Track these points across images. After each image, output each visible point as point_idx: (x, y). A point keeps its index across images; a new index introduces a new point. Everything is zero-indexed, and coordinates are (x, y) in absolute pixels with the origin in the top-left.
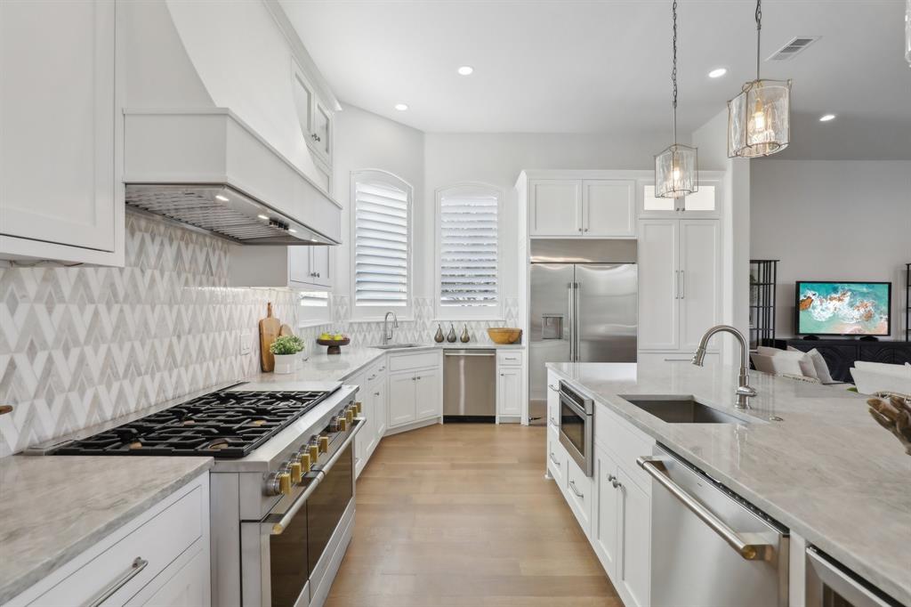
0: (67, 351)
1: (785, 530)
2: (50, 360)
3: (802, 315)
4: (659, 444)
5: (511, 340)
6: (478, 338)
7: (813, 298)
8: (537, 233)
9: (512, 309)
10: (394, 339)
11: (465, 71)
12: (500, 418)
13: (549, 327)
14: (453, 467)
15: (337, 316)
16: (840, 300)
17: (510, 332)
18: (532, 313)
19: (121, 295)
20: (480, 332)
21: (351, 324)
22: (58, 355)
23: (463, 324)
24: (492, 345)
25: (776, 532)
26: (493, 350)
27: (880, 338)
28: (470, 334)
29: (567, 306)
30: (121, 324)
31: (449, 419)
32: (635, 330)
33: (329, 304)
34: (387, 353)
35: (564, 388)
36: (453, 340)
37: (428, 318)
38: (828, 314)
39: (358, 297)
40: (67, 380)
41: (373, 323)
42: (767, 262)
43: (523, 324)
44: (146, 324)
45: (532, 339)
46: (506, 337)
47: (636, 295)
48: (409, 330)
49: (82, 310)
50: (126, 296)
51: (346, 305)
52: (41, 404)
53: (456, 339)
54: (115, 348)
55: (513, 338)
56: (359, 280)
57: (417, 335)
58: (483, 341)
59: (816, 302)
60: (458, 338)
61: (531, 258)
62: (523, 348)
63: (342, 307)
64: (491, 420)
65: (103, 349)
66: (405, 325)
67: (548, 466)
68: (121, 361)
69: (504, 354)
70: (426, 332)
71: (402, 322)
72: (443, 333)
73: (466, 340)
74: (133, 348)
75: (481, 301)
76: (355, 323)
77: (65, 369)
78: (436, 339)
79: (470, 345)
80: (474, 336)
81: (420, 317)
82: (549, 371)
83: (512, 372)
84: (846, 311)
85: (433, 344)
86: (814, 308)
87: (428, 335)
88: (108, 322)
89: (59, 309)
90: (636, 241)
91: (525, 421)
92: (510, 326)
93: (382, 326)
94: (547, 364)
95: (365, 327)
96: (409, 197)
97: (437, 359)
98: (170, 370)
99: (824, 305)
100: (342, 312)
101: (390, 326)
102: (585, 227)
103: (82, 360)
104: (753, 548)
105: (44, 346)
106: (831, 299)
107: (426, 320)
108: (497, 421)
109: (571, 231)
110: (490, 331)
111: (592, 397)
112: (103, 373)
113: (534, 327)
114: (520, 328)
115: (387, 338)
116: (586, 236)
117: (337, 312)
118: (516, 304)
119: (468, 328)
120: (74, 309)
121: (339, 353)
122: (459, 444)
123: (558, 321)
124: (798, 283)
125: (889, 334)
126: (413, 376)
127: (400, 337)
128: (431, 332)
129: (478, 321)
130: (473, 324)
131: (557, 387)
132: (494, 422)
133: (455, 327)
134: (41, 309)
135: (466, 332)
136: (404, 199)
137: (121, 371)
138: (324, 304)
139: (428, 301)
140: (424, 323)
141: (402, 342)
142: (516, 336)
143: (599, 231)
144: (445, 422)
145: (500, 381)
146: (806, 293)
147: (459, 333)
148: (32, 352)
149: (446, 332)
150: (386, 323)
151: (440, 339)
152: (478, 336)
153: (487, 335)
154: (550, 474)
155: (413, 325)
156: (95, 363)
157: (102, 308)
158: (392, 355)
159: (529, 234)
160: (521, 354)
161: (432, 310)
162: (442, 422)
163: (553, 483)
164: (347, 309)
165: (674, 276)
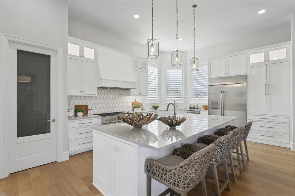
0: (98, 104)
2: (96, 105)
19: (105, 98)
22: (97, 105)
30: (105, 102)
40: (98, 108)
44: (108, 102)
48: (182, 105)
49: (100, 100)
50: (105, 99)
52: (95, 110)
54: (104, 105)
57: (185, 107)
65: (102, 105)
68: (105, 106)
74: (106, 105)
77: (98, 107)
81: (186, 102)
88: (103, 102)
89: (97, 100)
98: (112, 108)
103: (100, 106)
105: (95, 104)
112: (102, 108)
120: (99, 100)
134: (95, 100)
137: (105, 107)
139: (188, 98)
148: (94, 105)
151: (191, 108)
156: (101, 106)
157: (102, 100)
161: (189, 100)
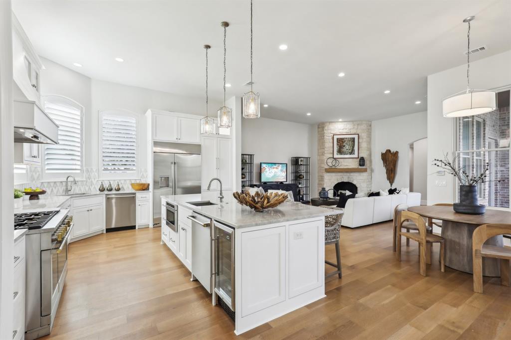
1: (211, 219)
3: (262, 174)
4: (194, 211)
5: (144, 188)
6: (125, 189)
7: (266, 167)
8: (157, 138)
9: (144, 174)
10: (72, 191)
11: (120, 60)
12: (138, 226)
13: (163, 182)
14: (115, 247)
15: (33, 179)
16: (277, 168)
17: (144, 185)
18: (154, 176)
20: (127, 185)
21: (42, 183)
23: (116, 181)
24: (133, 191)
25: (210, 220)
26: (134, 194)
27: (285, 183)
28: (120, 187)
29: (171, 172)
31: (109, 230)
32: (200, 183)
33: (27, 171)
34: (71, 197)
35: (168, 204)
36: (111, 190)
37: (95, 179)
38: (272, 175)
39: (47, 167)
41: (58, 182)
42: (251, 155)
43: (150, 181)
45: (155, 188)
46: (141, 187)
47: (200, 166)
51: (38, 172)
53: (112, 189)
55: (145, 188)
56: (48, 157)
58: (128, 189)
59: (267, 169)
60: (114, 189)
61: (154, 148)
62: (150, 192)
63: (36, 174)
64: (133, 227)
66: (80, 183)
67: (162, 238)
69: (139, 195)
70: (93, 186)
71: (77, 181)
72: (104, 186)
73: (118, 190)
75: (122, 170)
76: (45, 182)
78: (100, 190)
79: (120, 192)
80: (123, 187)
82: (162, 199)
83: (145, 203)
84: (279, 173)
85: (98, 192)
86: (266, 172)
87: (95, 188)
90: (200, 145)
91: (151, 226)
92: (143, 182)
93: (64, 184)
94: (161, 197)
95: (52, 184)
96: (82, 112)
97: (102, 199)
99: (270, 171)
100: (36, 176)
101: (69, 184)
102: (179, 137)
104: (205, 224)
106: (273, 168)
107: (93, 180)
108: (137, 228)
109: (173, 139)
110: (132, 185)
111: (177, 204)
113: (155, 182)
114: (148, 182)
115: (67, 191)
116: (179, 142)
117: (32, 176)
118: (146, 171)
119: (119, 183)
121: (38, 199)
122: (117, 239)
123: (167, 179)
124: (261, 163)
125: (287, 181)
126: (88, 209)
127: (76, 189)
128: (96, 187)
129: (125, 180)
130: (122, 182)
131: (165, 204)
132: (135, 228)
133: (111, 183)
135: (118, 185)
136: (78, 113)
138: (24, 171)
140: (91, 181)
141: (77, 191)
142: (146, 186)
143: (185, 140)
144: (106, 232)
145: (138, 208)
146: (264, 165)
147: (114, 186)
149: (106, 186)
150: (67, 182)
152: (125, 187)
153: (130, 187)
154: (163, 242)
155: (85, 183)
158: (73, 199)
159: (153, 139)
160: (149, 195)
162: (105, 232)
163: (165, 245)
164: (39, 175)
165: (215, 159)
